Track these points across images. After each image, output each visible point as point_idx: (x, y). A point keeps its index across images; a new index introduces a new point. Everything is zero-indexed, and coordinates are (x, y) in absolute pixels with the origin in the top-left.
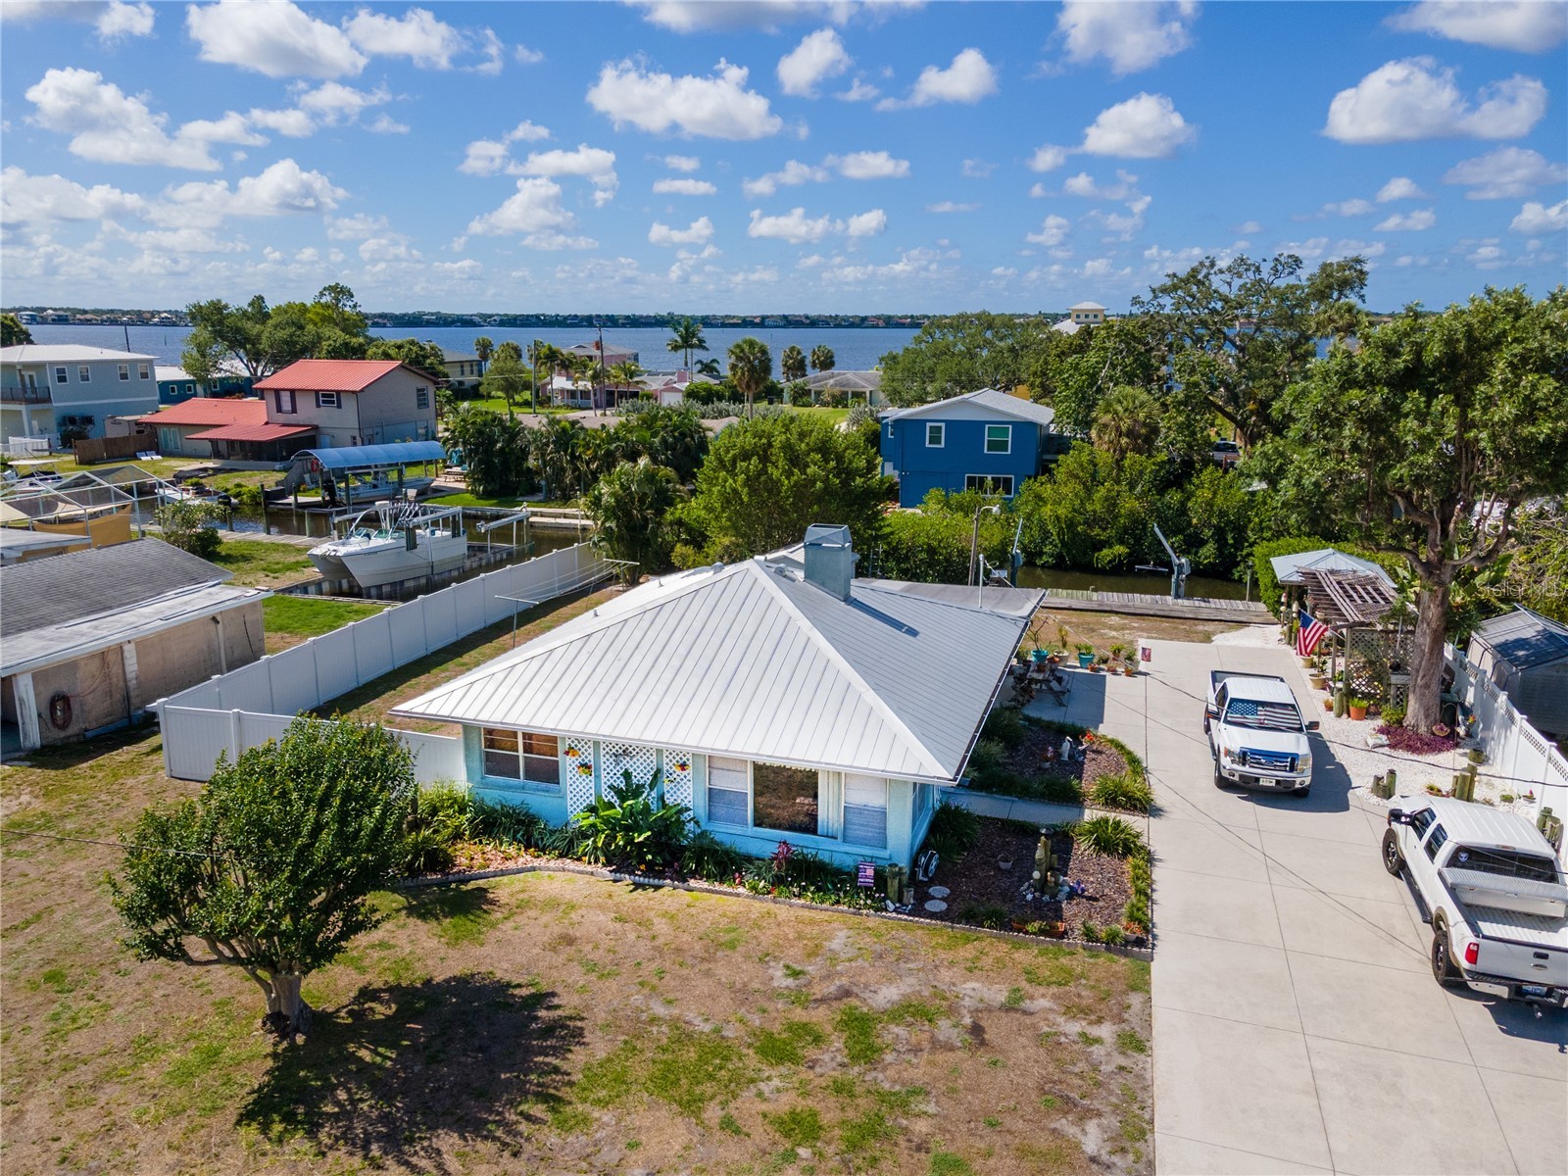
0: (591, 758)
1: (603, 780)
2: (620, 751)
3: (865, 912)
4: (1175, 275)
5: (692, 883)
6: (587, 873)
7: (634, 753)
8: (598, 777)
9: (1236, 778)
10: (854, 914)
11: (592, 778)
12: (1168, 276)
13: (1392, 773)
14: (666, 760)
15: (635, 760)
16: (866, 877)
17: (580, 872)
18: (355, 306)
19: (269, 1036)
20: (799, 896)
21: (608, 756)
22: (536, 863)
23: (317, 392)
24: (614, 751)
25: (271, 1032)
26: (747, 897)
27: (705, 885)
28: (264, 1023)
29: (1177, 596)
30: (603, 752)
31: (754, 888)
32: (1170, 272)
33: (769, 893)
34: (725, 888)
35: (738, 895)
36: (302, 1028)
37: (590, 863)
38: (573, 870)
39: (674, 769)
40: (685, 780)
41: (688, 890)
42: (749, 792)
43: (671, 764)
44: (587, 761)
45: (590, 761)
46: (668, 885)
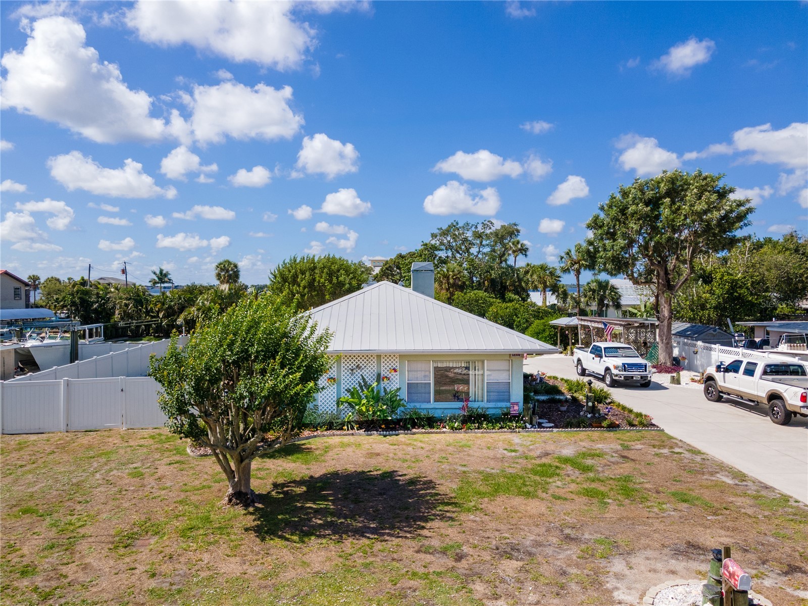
0: (335, 374)
1: (343, 386)
2: (354, 367)
3: (517, 430)
5: (414, 430)
6: (349, 435)
7: (363, 367)
8: (339, 385)
10: (511, 432)
11: (335, 386)
14: (383, 369)
15: (363, 371)
16: (514, 410)
17: (344, 435)
19: (236, 507)
20: (478, 428)
21: (346, 371)
22: (315, 434)
24: (350, 367)
25: (237, 504)
26: (450, 432)
27: (421, 430)
28: (230, 500)
30: (343, 369)
31: (452, 428)
33: (461, 429)
34: (434, 430)
35: (444, 432)
36: (256, 500)
37: (348, 430)
38: (340, 435)
39: (388, 373)
40: (394, 379)
41: (414, 434)
42: (432, 382)
43: (386, 371)
44: (332, 376)
45: (334, 375)
46: (402, 434)
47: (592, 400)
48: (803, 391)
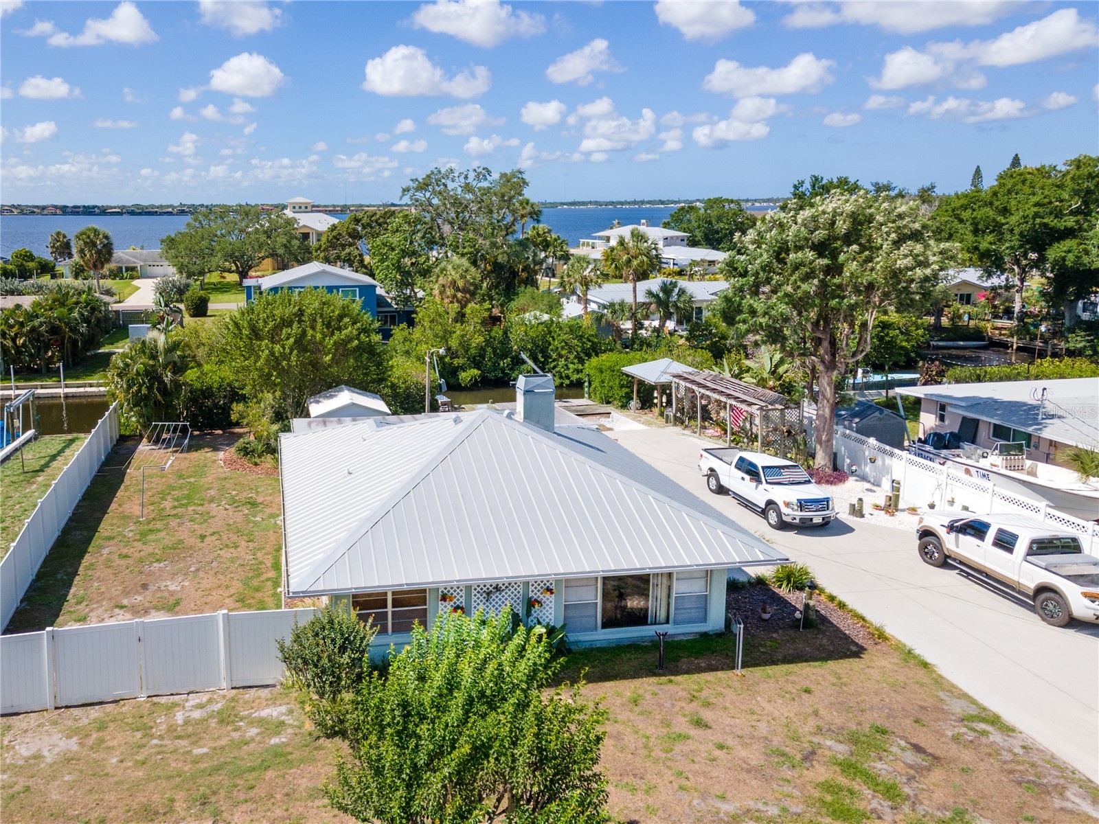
0: (462, 599)
2: (491, 589)
4: (417, 180)
9: (797, 521)
12: (412, 180)
13: (860, 500)
21: (478, 595)
24: (485, 589)
30: (474, 592)
32: (414, 178)
39: (539, 594)
40: (548, 602)
42: (599, 601)
43: (536, 591)
44: (458, 603)
45: (461, 603)
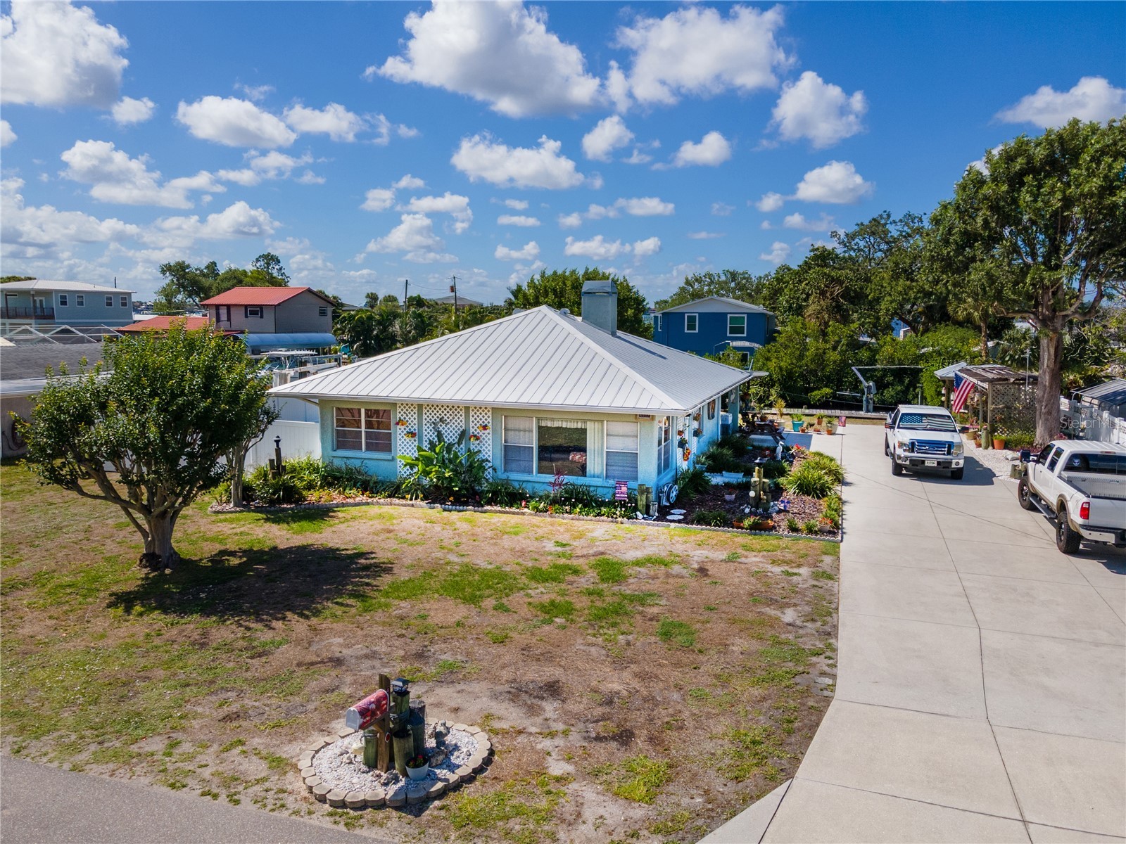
0: (416, 427)
2: (438, 420)
3: (620, 519)
5: (488, 508)
6: (409, 505)
7: (448, 420)
8: (421, 442)
9: (908, 464)
10: (612, 522)
11: (416, 443)
14: (472, 425)
15: (448, 426)
16: (622, 493)
17: (404, 506)
18: (281, 269)
20: (570, 512)
21: (428, 425)
23: (246, 306)
26: (530, 514)
27: (498, 508)
29: (868, 411)
31: (536, 509)
33: (545, 511)
34: (514, 509)
35: (523, 514)
37: (411, 499)
38: (398, 505)
39: (478, 430)
40: (486, 439)
41: (485, 512)
42: (536, 446)
43: (476, 427)
44: (412, 430)
45: (415, 429)
46: (470, 510)
47: (758, 488)
48: (1085, 499)
